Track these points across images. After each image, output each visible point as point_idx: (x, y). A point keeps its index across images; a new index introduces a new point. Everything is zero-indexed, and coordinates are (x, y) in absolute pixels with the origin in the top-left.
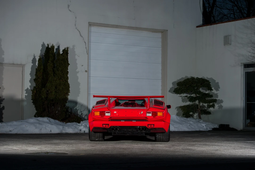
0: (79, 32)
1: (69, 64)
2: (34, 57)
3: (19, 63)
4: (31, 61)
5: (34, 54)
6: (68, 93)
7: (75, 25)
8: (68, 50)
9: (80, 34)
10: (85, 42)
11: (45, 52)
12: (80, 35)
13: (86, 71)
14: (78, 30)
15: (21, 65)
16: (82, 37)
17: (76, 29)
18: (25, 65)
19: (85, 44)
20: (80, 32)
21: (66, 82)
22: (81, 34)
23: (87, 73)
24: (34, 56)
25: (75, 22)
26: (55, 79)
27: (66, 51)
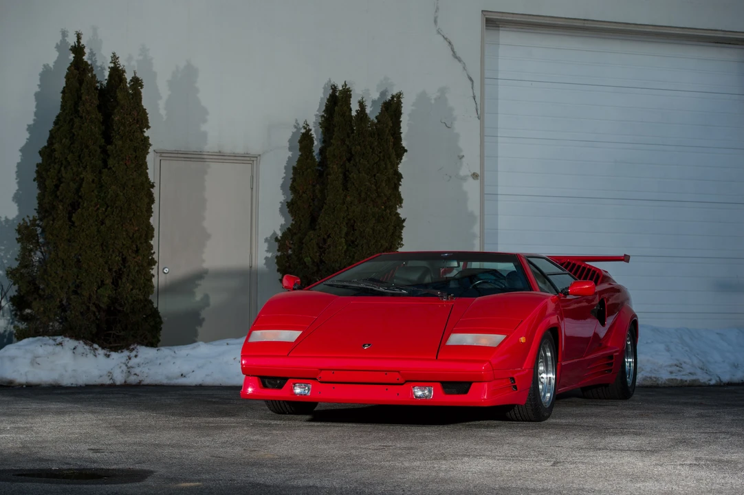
0: (447, 44)
1: (406, 151)
2: (295, 130)
3: (240, 150)
4: (287, 145)
5: (297, 121)
6: (398, 248)
7: (435, 22)
8: (399, 104)
9: (454, 52)
10: (471, 79)
11: (324, 111)
12: (452, 53)
13: (475, 176)
14: (446, 39)
15: (248, 159)
16: (460, 60)
17: (439, 33)
18: (260, 155)
19: (469, 82)
20: (453, 42)
21: (385, 210)
22: (455, 50)
23: (477, 182)
24: (295, 127)
25: (436, 12)
26: (348, 199)
27: (392, 108)
